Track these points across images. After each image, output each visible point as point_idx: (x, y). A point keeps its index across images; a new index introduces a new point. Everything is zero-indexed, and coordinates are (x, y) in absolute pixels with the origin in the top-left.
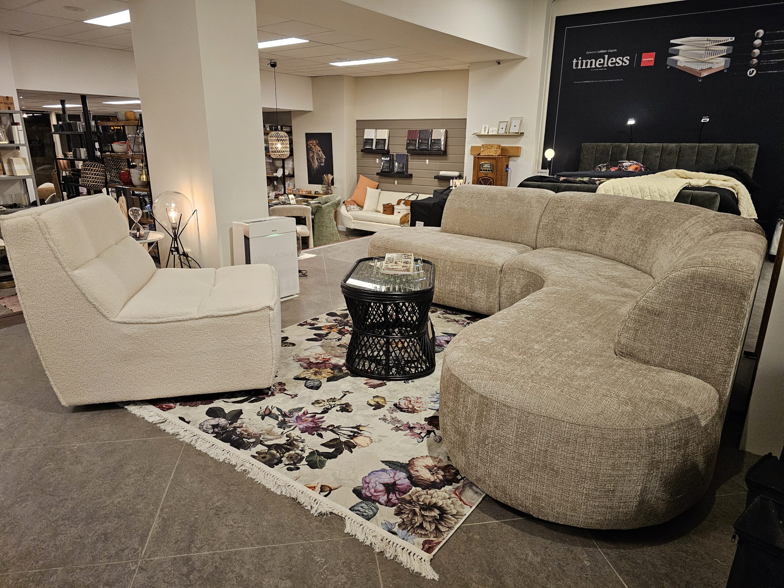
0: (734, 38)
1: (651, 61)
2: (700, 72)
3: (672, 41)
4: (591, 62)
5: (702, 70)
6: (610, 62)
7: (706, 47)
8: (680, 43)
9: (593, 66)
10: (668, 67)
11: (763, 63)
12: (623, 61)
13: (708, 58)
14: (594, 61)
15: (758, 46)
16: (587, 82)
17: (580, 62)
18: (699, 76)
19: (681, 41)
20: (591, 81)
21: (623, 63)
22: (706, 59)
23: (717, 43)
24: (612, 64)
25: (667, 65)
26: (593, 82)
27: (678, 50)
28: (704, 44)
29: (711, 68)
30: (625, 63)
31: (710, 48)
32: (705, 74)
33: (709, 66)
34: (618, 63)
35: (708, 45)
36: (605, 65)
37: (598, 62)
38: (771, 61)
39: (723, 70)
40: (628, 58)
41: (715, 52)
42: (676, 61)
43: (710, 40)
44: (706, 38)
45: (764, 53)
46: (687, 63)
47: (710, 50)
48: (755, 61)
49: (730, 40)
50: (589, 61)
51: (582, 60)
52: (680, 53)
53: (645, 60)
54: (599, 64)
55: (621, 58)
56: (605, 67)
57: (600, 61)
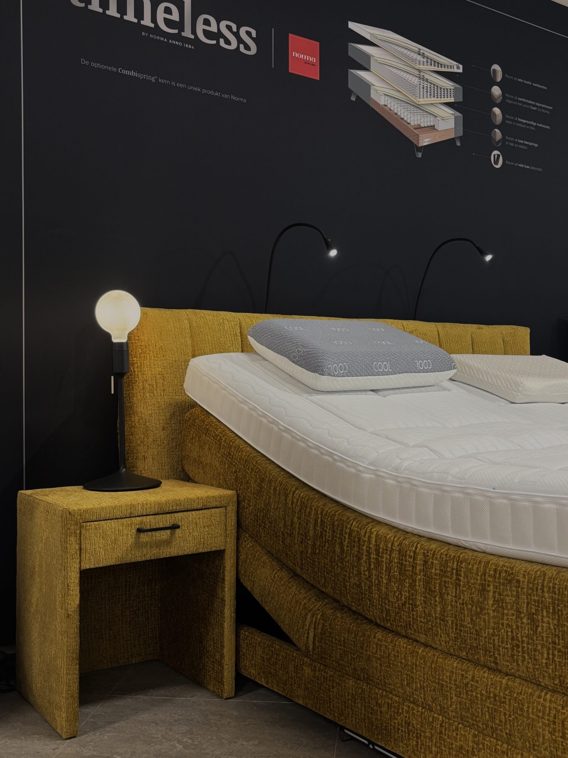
0: (461, 66)
1: (313, 65)
2: (416, 132)
3: (352, 25)
4: (139, 7)
5: (419, 127)
6: (200, 27)
7: (420, 71)
8: (368, 37)
9: (147, 22)
10: (353, 98)
11: (509, 141)
12: (237, 35)
13: (426, 100)
14: (147, 3)
15: (498, 101)
16: (132, 73)
18: (415, 142)
19: (372, 34)
20: (148, 78)
21: (242, 46)
22: (422, 101)
23: (436, 69)
24: (207, 33)
25: (350, 92)
26: (153, 80)
27: (368, 57)
28: (415, 61)
29: (433, 127)
30: (247, 48)
31: (426, 76)
32: (425, 141)
33: (430, 120)
34: (228, 42)
35: (421, 67)
36: (187, 33)
37: (161, 14)
38: (520, 141)
39: (452, 141)
40: (254, 33)
41: (436, 91)
42: (367, 86)
43: (423, 55)
44: (415, 46)
45: (508, 119)
46: (389, 98)
47: (427, 80)
48: (498, 134)
49: (456, 70)
52: (373, 66)
53: (297, 55)
54: (167, 22)
55: (234, 27)
56: (187, 40)
57: (168, 11)
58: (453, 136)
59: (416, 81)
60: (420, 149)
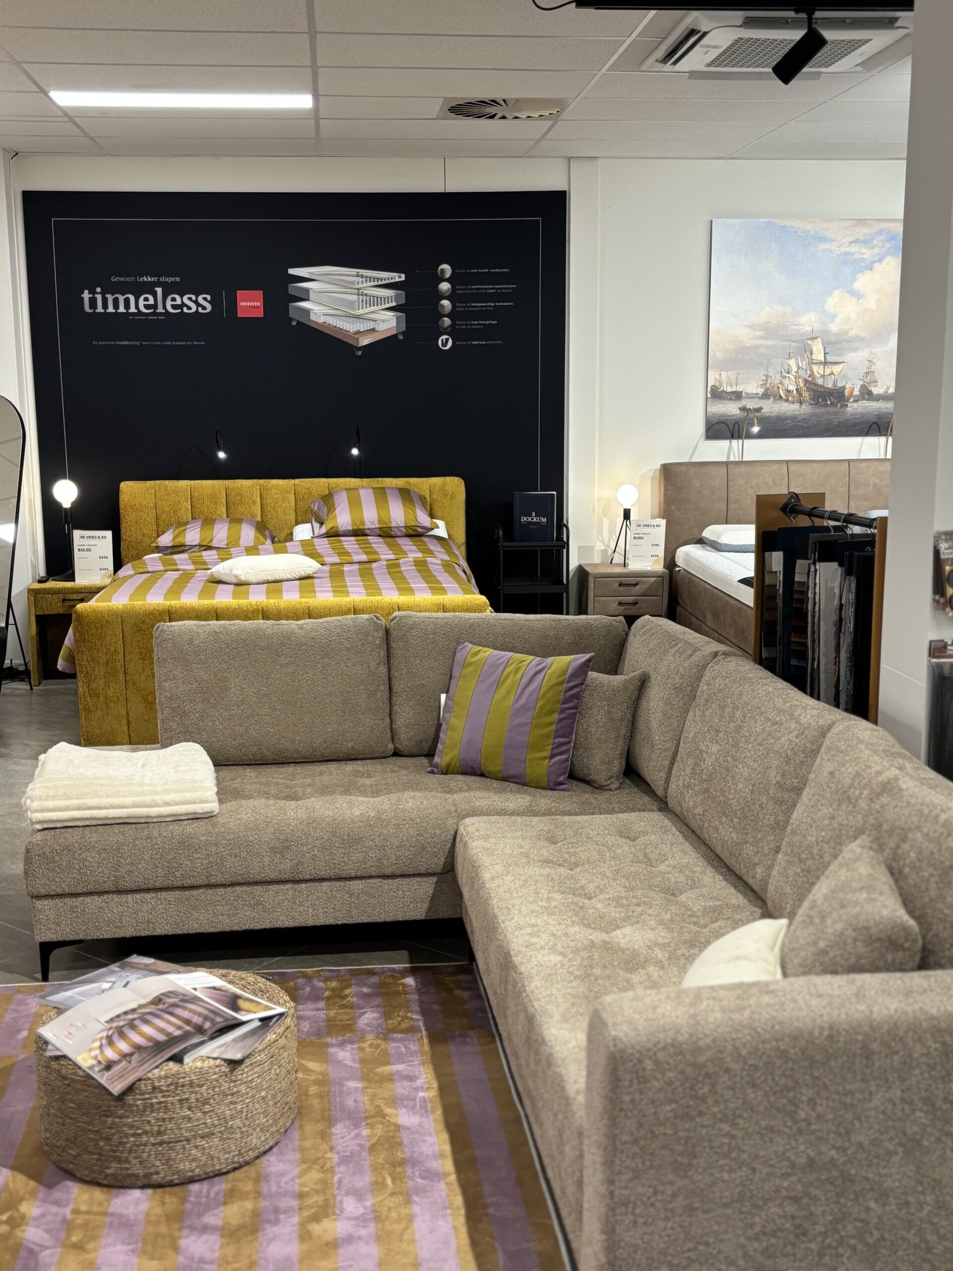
0: (403, 276)
1: (258, 307)
2: (356, 336)
3: (293, 272)
4: (127, 302)
5: (359, 332)
6: (169, 303)
7: (359, 289)
8: (308, 276)
10: (294, 323)
11: (461, 325)
12: (196, 302)
13: (365, 310)
14: (132, 298)
15: (446, 295)
16: (125, 343)
17: (99, 297)
18: (354, 344)
19: (312, 273)
20: (135, 343)
21: (200, 308)
22: (361, 312)
23: (376, 283)
24: (174, 307)
25: (291, 319)
26: (138, 343)
27: (307, 291)
28: (353, 283)
29: (373, 330)
30: (204, 308)
31: (365, 292)
32: (365, 341)
33: (370, 325)
34: (189, 308)
35: (361, 286)
36: (160, 310)
37: (141, 302)
38: (477, 322)
39: (394, 336)
40: (209, 297)
41: (376, 301)
42: (307, 312)
43: (362, 276)
44: (355, 271)
45: (460, 307)
46: (328, 316)
47: (366, 295)
48: (447, 321)
49: (397, 279)
50: (121, 299)
51: (103, 294)
52: (312, 295)
53: (244, 304)
54: (146, 307)
55: (194, 297)
56: (161, 314)
57: (146, 299)
58: (395, 332)
59: (355, 298)
60: (359, 349)
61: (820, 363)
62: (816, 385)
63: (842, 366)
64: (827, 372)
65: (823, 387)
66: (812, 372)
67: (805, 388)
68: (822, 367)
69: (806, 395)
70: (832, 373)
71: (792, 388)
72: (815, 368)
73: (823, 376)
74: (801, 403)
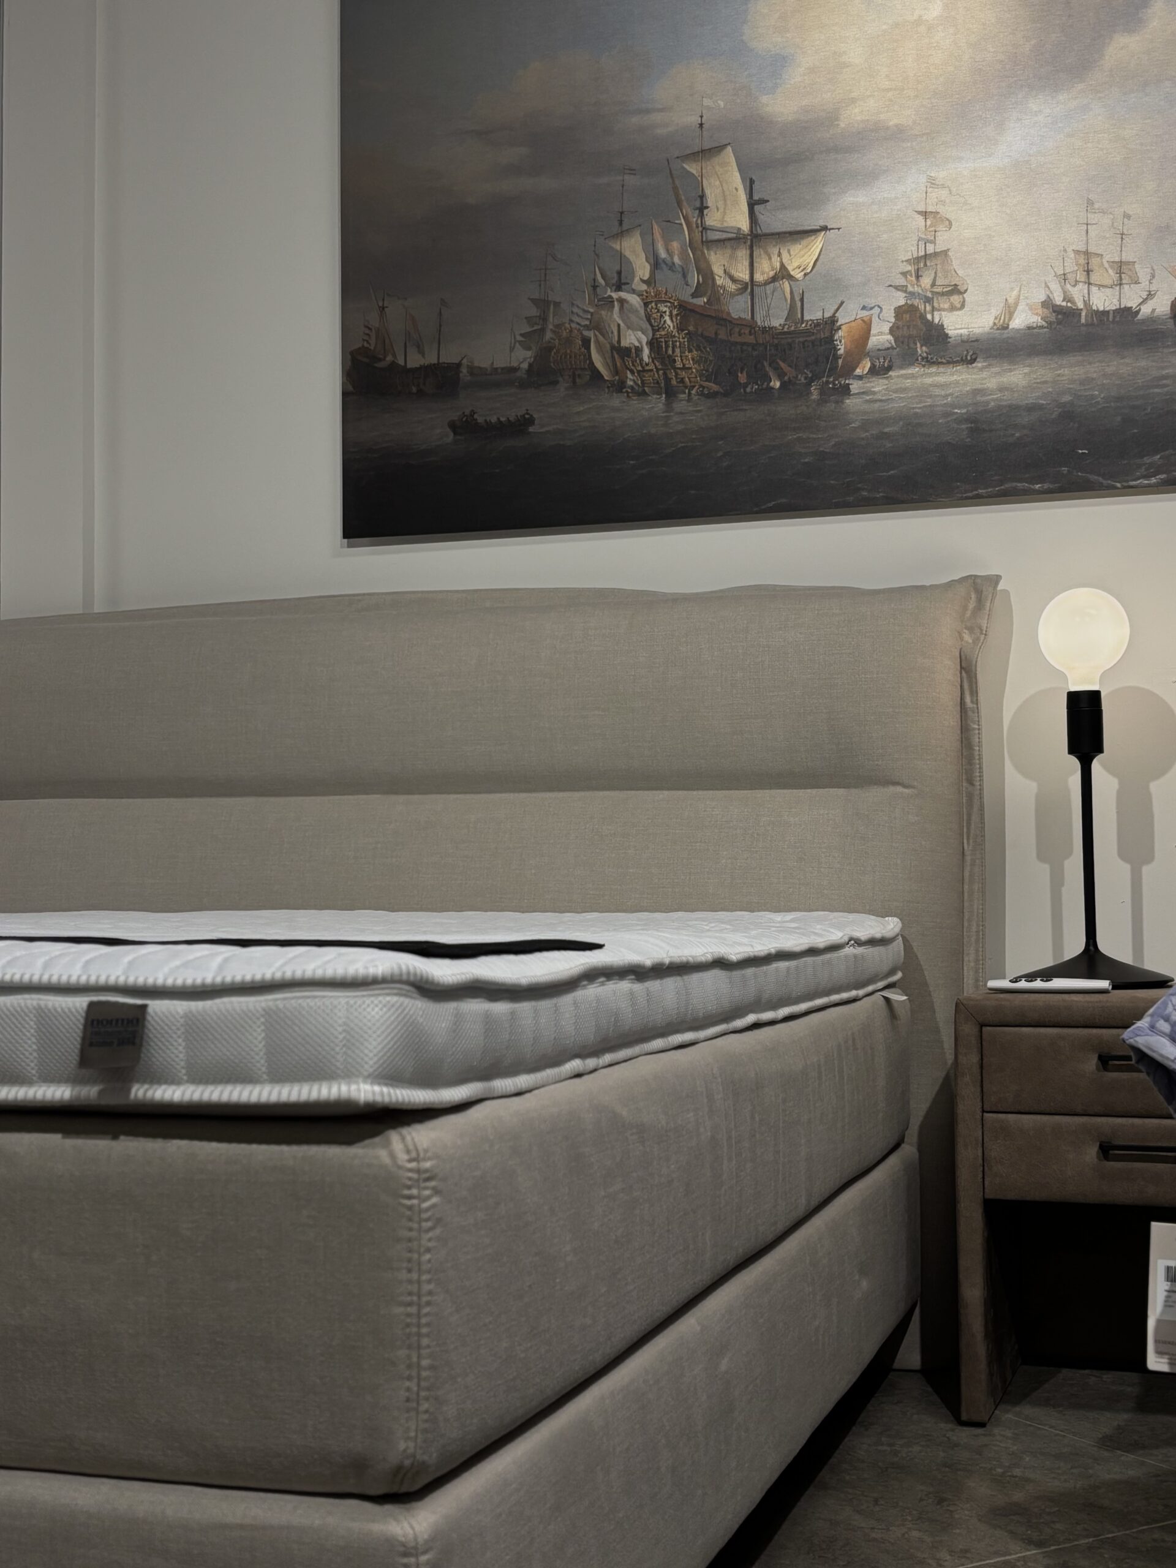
61: (735, 240)
62: (724, 321)
63: (817, 244)
64: (765, 269)
65: (751, 326)
66: (707, 275)
67: (681, 338)
68: (743, 254)
69: (687, 359)
70: (782, 274)
71: (634, 338)
72: (718, 261)
73: (750, 287)
74: (670, 393)
